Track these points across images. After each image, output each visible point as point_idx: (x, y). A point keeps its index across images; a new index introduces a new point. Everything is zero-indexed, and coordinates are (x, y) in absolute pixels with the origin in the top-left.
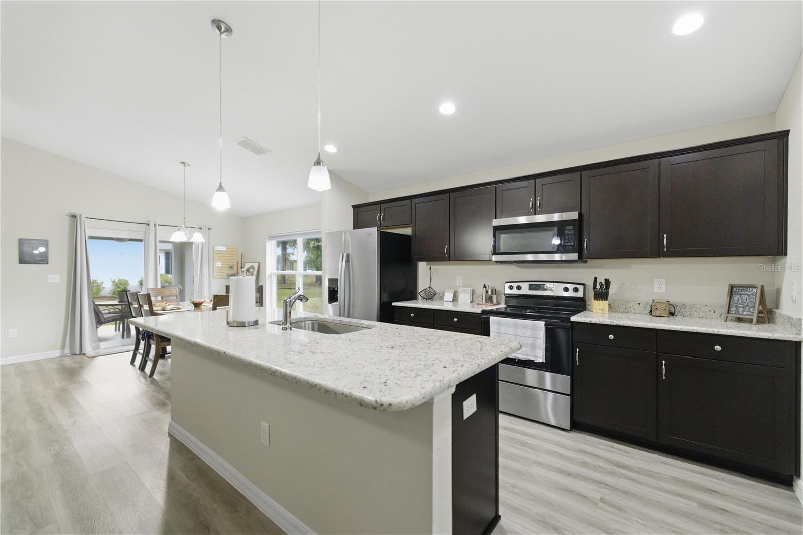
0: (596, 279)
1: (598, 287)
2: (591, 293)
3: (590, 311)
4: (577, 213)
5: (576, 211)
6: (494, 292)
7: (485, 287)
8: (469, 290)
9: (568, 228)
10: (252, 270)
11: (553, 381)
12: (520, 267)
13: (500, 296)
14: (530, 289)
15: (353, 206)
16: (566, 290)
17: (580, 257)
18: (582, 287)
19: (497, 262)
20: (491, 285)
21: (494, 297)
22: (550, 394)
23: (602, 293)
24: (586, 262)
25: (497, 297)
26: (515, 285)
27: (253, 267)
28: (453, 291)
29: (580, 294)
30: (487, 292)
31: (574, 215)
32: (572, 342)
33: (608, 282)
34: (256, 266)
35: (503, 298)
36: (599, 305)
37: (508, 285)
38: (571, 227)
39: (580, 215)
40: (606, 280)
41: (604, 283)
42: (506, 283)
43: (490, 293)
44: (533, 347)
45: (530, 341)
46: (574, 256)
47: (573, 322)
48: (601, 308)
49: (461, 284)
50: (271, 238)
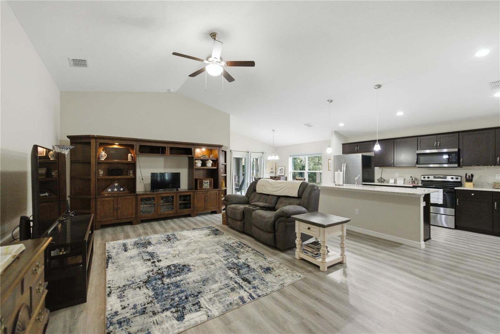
0: (466, 174)
1: (468, 177)
2: (464, 179)
3: (464, 187)
4: (457, 149)
5: (457, 148)
6: (416, 179)
7: (411, 177)
8: (403, 179)
9: (453, 154)
10: (282, 170)
11: (444, 211)
12: (429, 170)
13: (418, 181)
14: (434, 178)
15: (342, 144)
16: (452, 178)
17: (459, 166)
18: (460, 177)
19: (418, 167)
20: (414, 176)
21: (416, 181)
22: (444, 216)
23: (470, 179)
24: (462, 167)
25: (417, 181)
26: (426, 177)
27: (283, 169)
28: (394, 179)
29: (459, 180)
30: (412, 179)
31: (456, 150)
32: (455, 197)
33: (472, 176)
34: (284, 168)
35: (420, 182)
36: (468, 184)
37: (423, 177)
38: (454, 154)
39: (459, 150)
40: (471, 174)
41: (470, 175)
42: (422, 175)
43: (414, 180)
44: (438, 198)
45: (436, 196)
46: (456, 165)
47: (455, 189)
48: (469, 185)
49: (398, 176)
50: (291, 156)
